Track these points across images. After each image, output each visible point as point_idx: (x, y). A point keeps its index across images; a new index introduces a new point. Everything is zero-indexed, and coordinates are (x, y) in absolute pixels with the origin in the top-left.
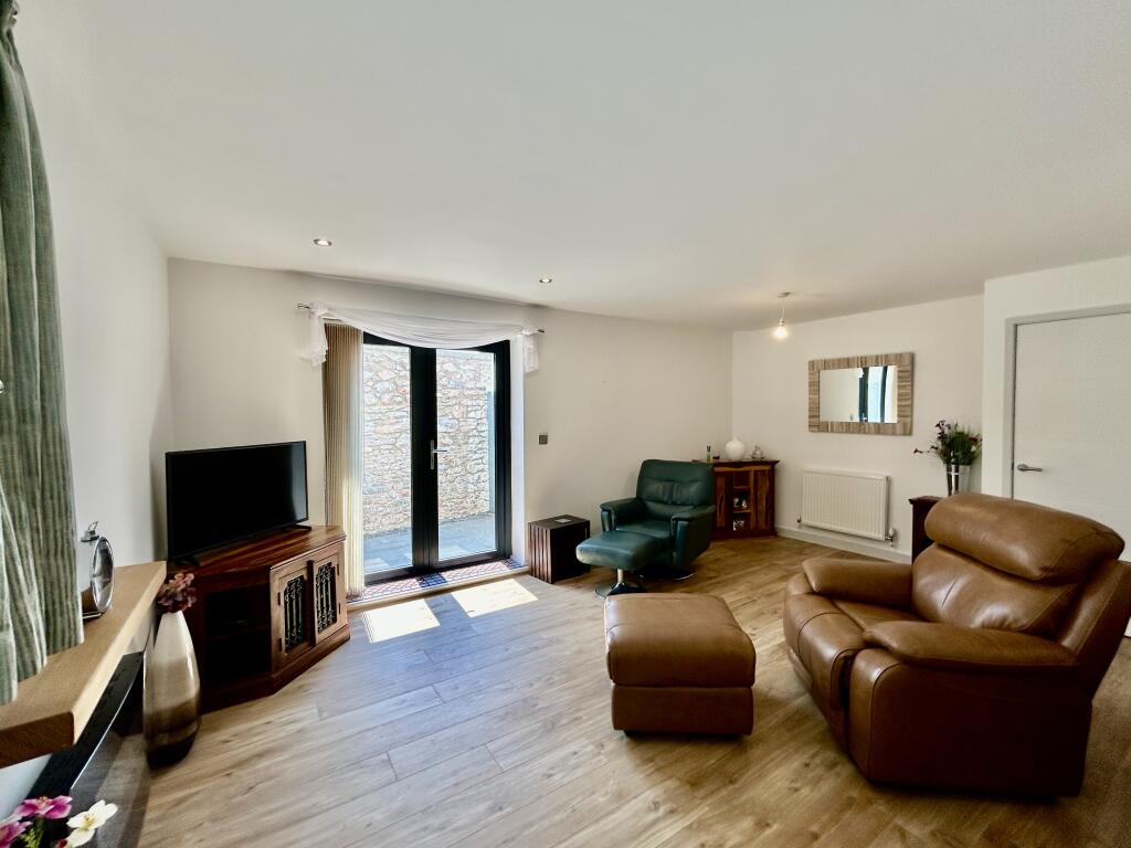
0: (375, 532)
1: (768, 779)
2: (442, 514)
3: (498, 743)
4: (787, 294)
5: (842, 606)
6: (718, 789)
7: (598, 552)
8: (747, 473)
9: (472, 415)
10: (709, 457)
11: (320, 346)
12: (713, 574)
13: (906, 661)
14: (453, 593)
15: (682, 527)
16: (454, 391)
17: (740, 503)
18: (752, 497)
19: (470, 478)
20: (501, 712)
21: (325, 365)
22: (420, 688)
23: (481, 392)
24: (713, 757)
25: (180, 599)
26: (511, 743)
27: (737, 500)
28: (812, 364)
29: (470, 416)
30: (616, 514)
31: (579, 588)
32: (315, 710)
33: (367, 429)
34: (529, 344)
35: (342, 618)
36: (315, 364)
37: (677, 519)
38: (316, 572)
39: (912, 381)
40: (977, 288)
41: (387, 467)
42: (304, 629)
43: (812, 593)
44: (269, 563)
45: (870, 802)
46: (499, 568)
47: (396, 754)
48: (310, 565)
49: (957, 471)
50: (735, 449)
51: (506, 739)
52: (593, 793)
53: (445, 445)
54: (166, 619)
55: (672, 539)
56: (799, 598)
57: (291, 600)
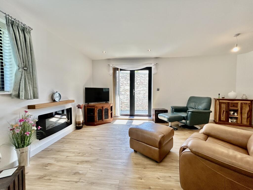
4: (239, 34)
8: (237, 103)
10: (219, 97)
15: (190, 114)
17: (234, 114)
18: (239, 111)
27: (232, 112)
30: (174, 109)
35: (110, 118)
37: (189, 111)
38: (104, 109)
50: (232, 95)
55: (187, 117)
57: (99, 112)
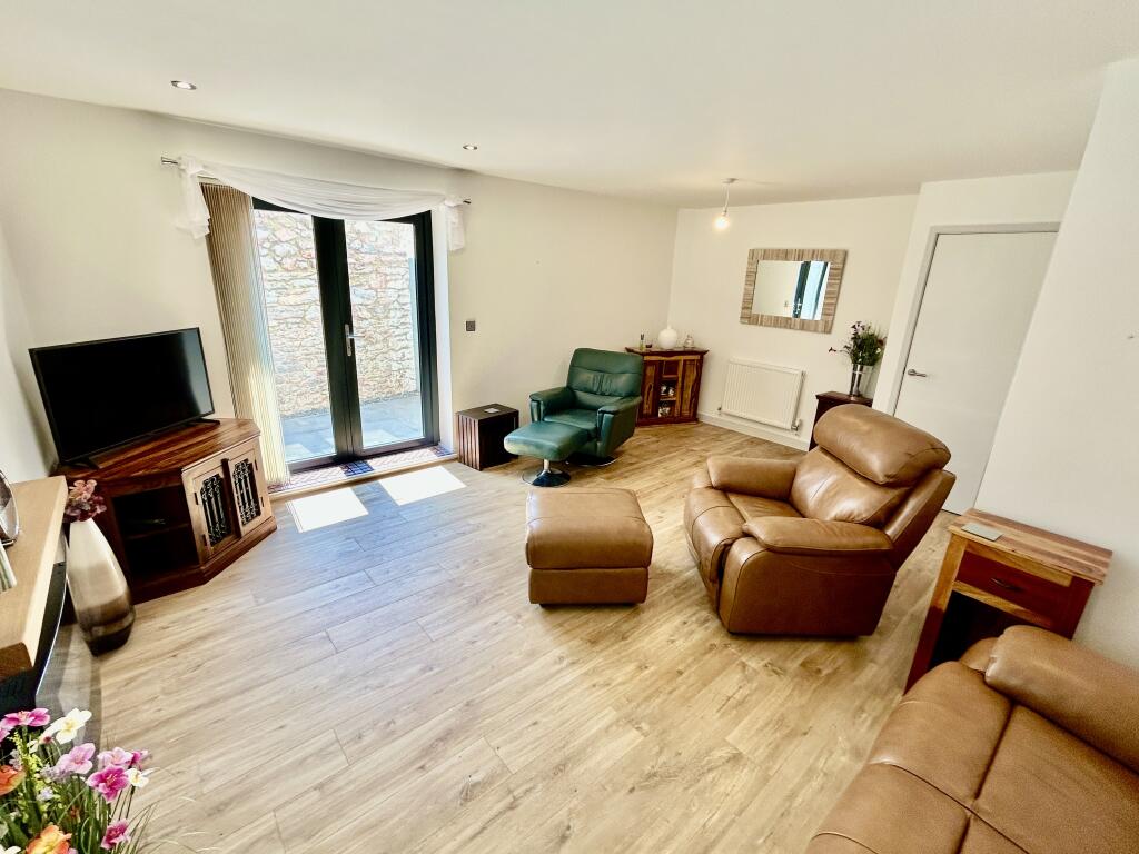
0: (290, 413)
1: (652, 635)
2: (364, 393)
3: (427, 619)
4: (733, 180)
5: (733, 499)
6: (613, 644)
7: (526, 443)
8: (677, 362)
9: (391, 285)
10: (641, 345)
11: (200, 215)
12: (634, 460)
13: (769, 549)
14: (381, 481)
15: (607, 419)
16: (368, 256)
17: (667, 391)
18: (680, 384)
19: (393, 355)
20: (430, 592)
21: (210, 238)
22: (352, 573)
23: (401, 258)
24: (612, 619)
25: (87, 508)
26: (441, 617)
27: (664, 388)
28: (752, 252)
29: (389, 285)
30: (544, 404)
31: (507, 474)
32: (251, 597)
33: (268, 300)
34: (454, 217)
35: (266, 510)
36: (196, 237)
37: (604, 412)
38: (232, 469)
39: (841, 280)
40: (914, 189)
41: (297, 343)
42: (228, 522)
43: (712, 487)
44: (179, 465)
45: (726, 646)
46: (427, 455)
47: (334, 632)
48: (225, 464)
49: (861, 370)
50: (668, 339)
51: (435, 615)
52: (510, 653)
53: (362, 319)
54: (75, 527)
55: (597, 430)
56: (700, 492)
57: (209, 498)
